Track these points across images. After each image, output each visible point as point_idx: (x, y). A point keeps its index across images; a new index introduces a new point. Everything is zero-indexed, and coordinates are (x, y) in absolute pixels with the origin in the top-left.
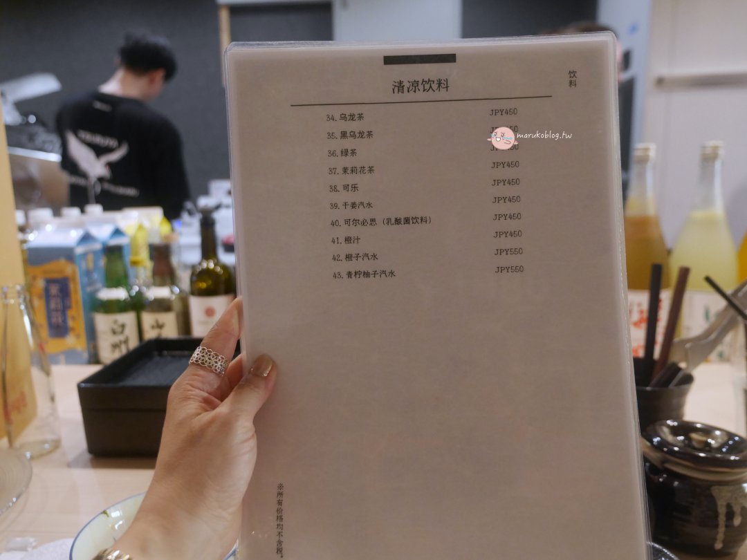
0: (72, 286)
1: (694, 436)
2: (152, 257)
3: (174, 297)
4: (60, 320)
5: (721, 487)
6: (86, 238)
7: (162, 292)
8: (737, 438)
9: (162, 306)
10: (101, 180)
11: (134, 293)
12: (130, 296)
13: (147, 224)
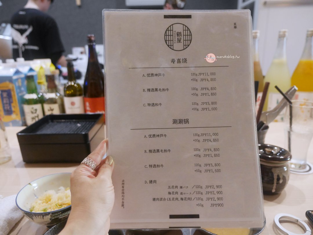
0: (12, 93)
1: (267, 149)
2: (47, 81)
3: (57, 98)
4: (8, 108)
5: (276, 169)
6: (17, 72)
7: (52, 95)
8: (283, 150)
9: (52, 101)
10: (24, 45)
11: (40, 96)
12: (38, 97)
13: (44, 66)
